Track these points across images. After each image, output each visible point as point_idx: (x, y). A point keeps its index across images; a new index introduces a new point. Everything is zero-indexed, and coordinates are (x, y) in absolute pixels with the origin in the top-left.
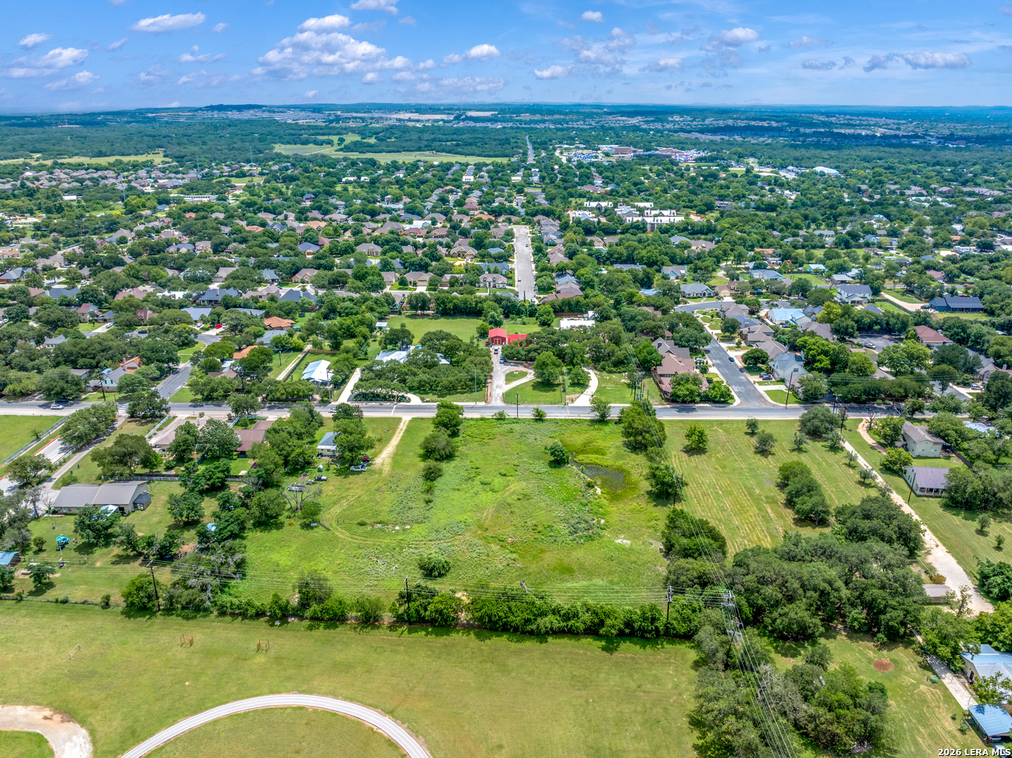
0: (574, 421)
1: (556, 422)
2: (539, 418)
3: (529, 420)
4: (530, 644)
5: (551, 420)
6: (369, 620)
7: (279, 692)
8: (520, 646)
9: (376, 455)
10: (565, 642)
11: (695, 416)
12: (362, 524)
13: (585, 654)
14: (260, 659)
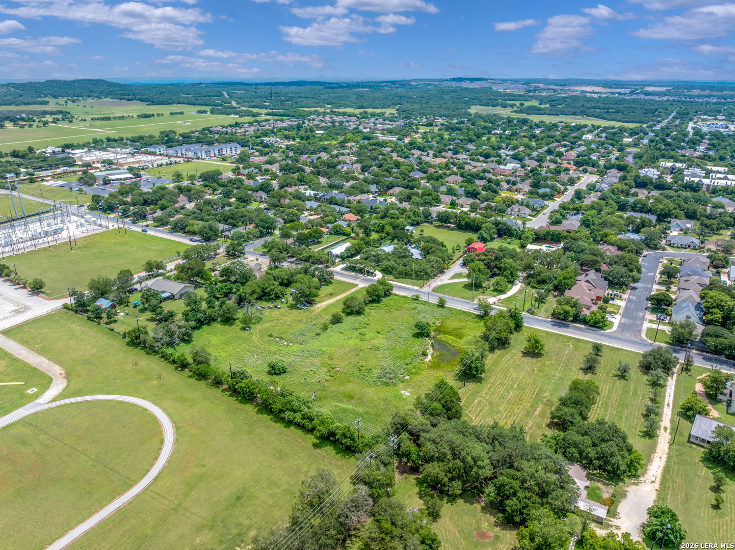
0: (464, 312)
1: (451, 309)
2: (441, 305)
3: (434, 305)
4: (279, 426)
5: (449, 308)
6: (217, 383)
7: (145, 399)
8: (273, 424)
9: (320, 302)
10: (299, 432)
11: (563, 331)
12: (270, 336)
13: (301, 442)
14: (155, 382)
